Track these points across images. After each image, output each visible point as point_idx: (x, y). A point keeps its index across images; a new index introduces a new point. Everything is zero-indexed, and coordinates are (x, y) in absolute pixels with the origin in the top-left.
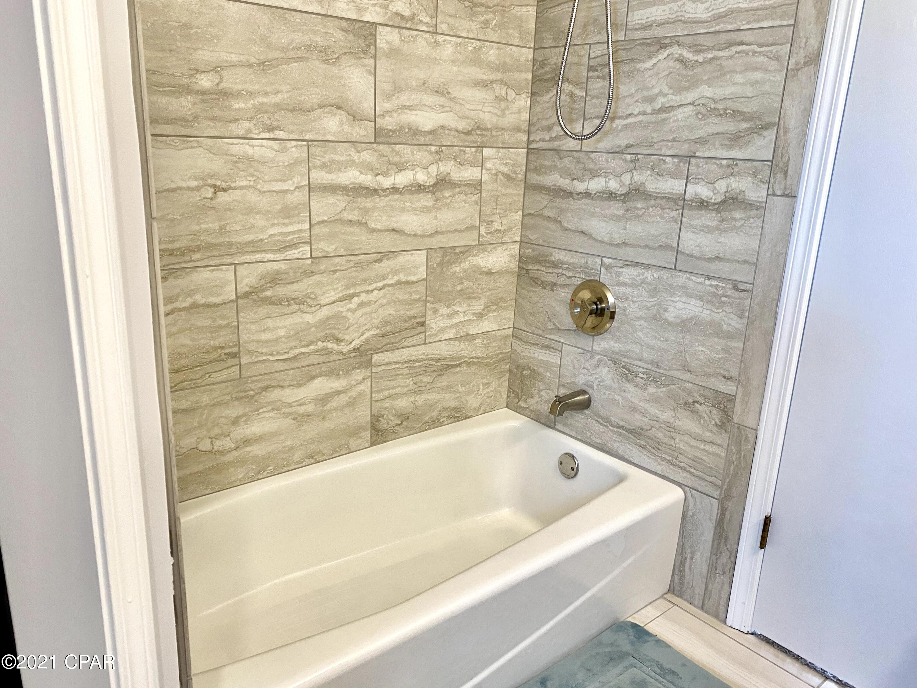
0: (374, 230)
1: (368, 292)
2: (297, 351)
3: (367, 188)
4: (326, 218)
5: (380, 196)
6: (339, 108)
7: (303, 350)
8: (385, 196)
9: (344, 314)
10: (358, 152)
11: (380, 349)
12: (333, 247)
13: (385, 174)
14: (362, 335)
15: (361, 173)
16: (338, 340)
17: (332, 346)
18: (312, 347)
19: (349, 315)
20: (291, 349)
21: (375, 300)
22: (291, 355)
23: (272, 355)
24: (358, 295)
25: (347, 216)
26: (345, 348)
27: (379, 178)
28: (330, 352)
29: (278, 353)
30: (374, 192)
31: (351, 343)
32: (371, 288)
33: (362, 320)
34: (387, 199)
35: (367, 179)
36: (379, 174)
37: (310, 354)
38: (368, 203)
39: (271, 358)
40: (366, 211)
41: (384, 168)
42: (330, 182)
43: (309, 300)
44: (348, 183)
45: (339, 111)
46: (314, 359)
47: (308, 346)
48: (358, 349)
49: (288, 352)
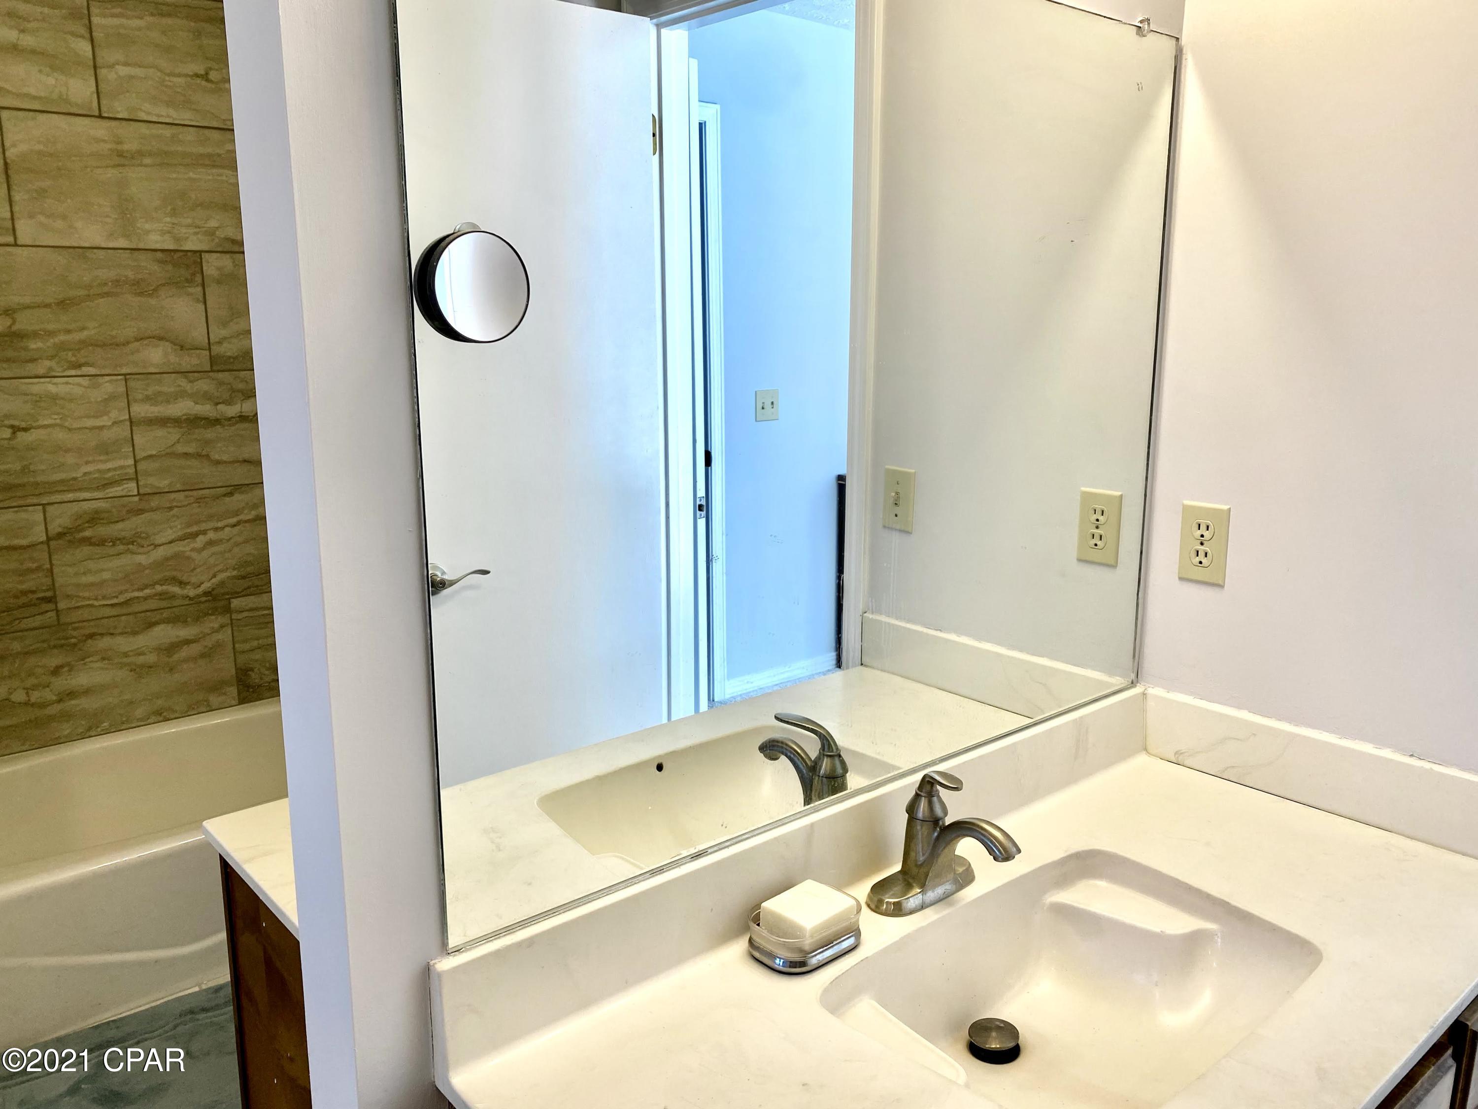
0: (218, 462)
1: (216, 529)
2: (128, 595)
3: (206, 419)
4: (154, 453)
5: (223, 426)
6: (161, 339)
7: (136, 594)
8: (230, 425)
9: (188, 554)
10: (191, 382)
11: (238, 593)
12: (166, 482)
13: (228, 402)
14: (214, 576)
15: (197, 403)
16: (182, 584)
17: (176, 590)
18: (147, 591)
19: (194, 555)
20: (121, 593)
21: (228, 538)
22: (121, 599)
23: (96, 599)
24: (204, 532)
25: (180, 449)
26: (192, 593)
27: (220, 407)
28: (173, 597)
29: (104, 598)
30: (215, 422)
31: (199, 586)
32: (220, 525)
33: (212, 561)
34: (233, 428)
35: (205, 409)
36: (220, 403)
37: (146, 598)
38: (210, 434)
39: (96, 603)
40: (207, 442)
41: (226, 396)
42: (156, 414)
43: (139, 540)
44: (180, 414)
45: (162, 343)
46: (153, 604)
47: (142, 590)
48: (210, 592)
49: (117, 597)
